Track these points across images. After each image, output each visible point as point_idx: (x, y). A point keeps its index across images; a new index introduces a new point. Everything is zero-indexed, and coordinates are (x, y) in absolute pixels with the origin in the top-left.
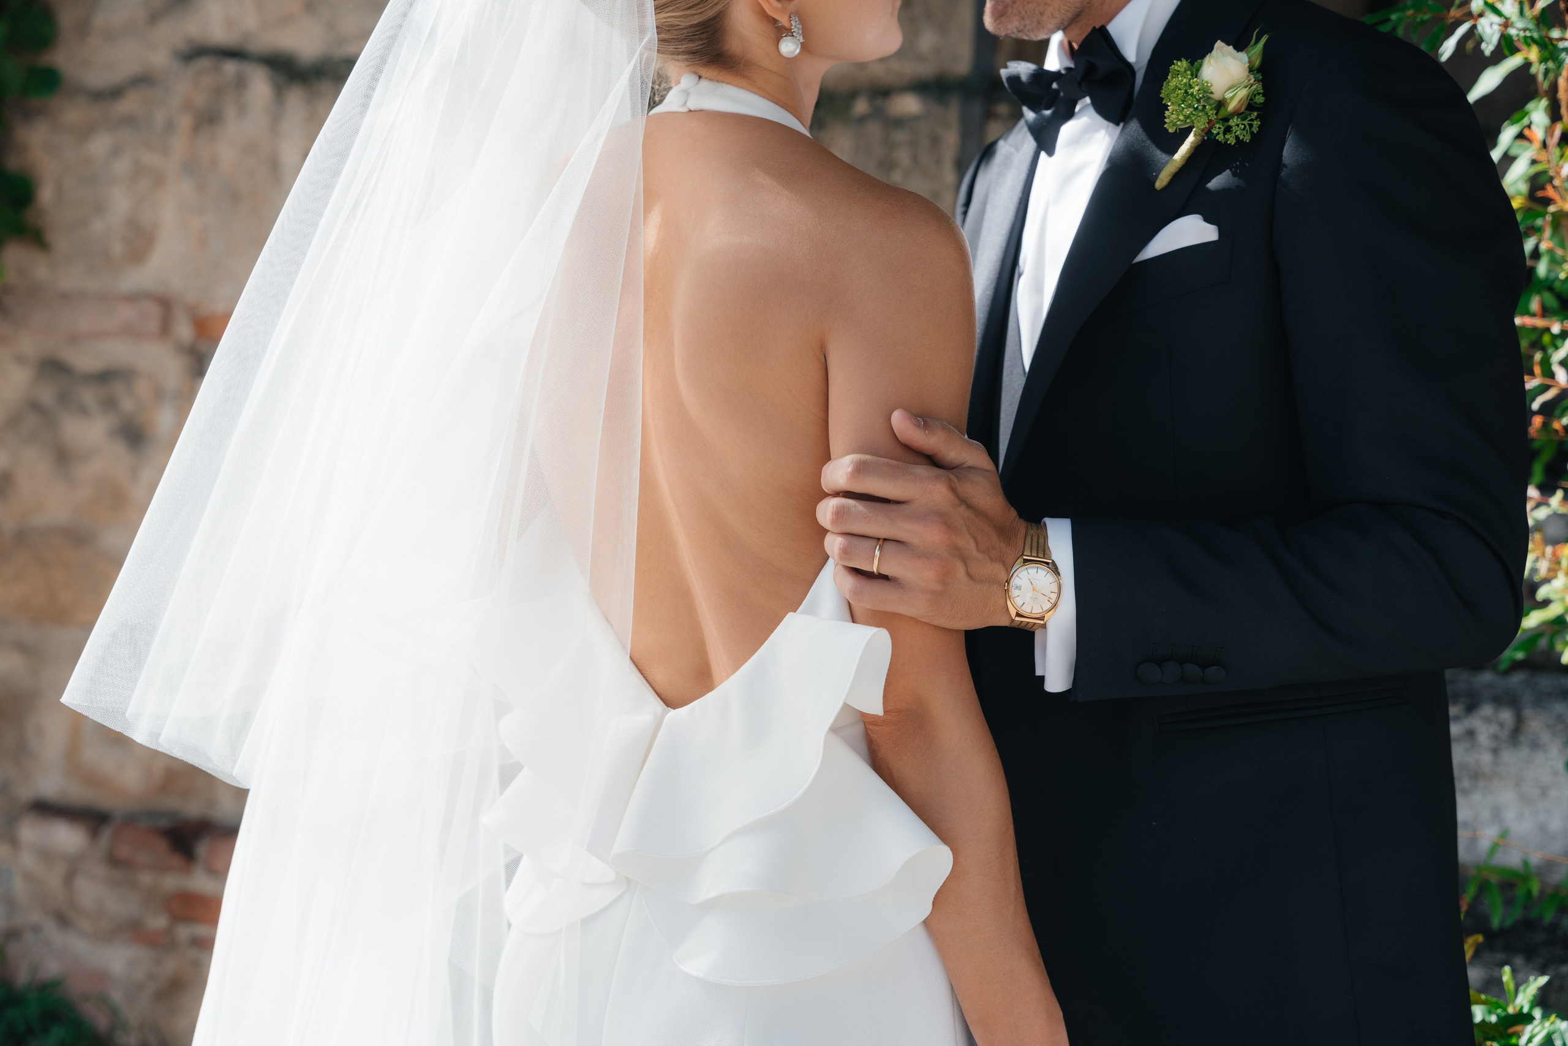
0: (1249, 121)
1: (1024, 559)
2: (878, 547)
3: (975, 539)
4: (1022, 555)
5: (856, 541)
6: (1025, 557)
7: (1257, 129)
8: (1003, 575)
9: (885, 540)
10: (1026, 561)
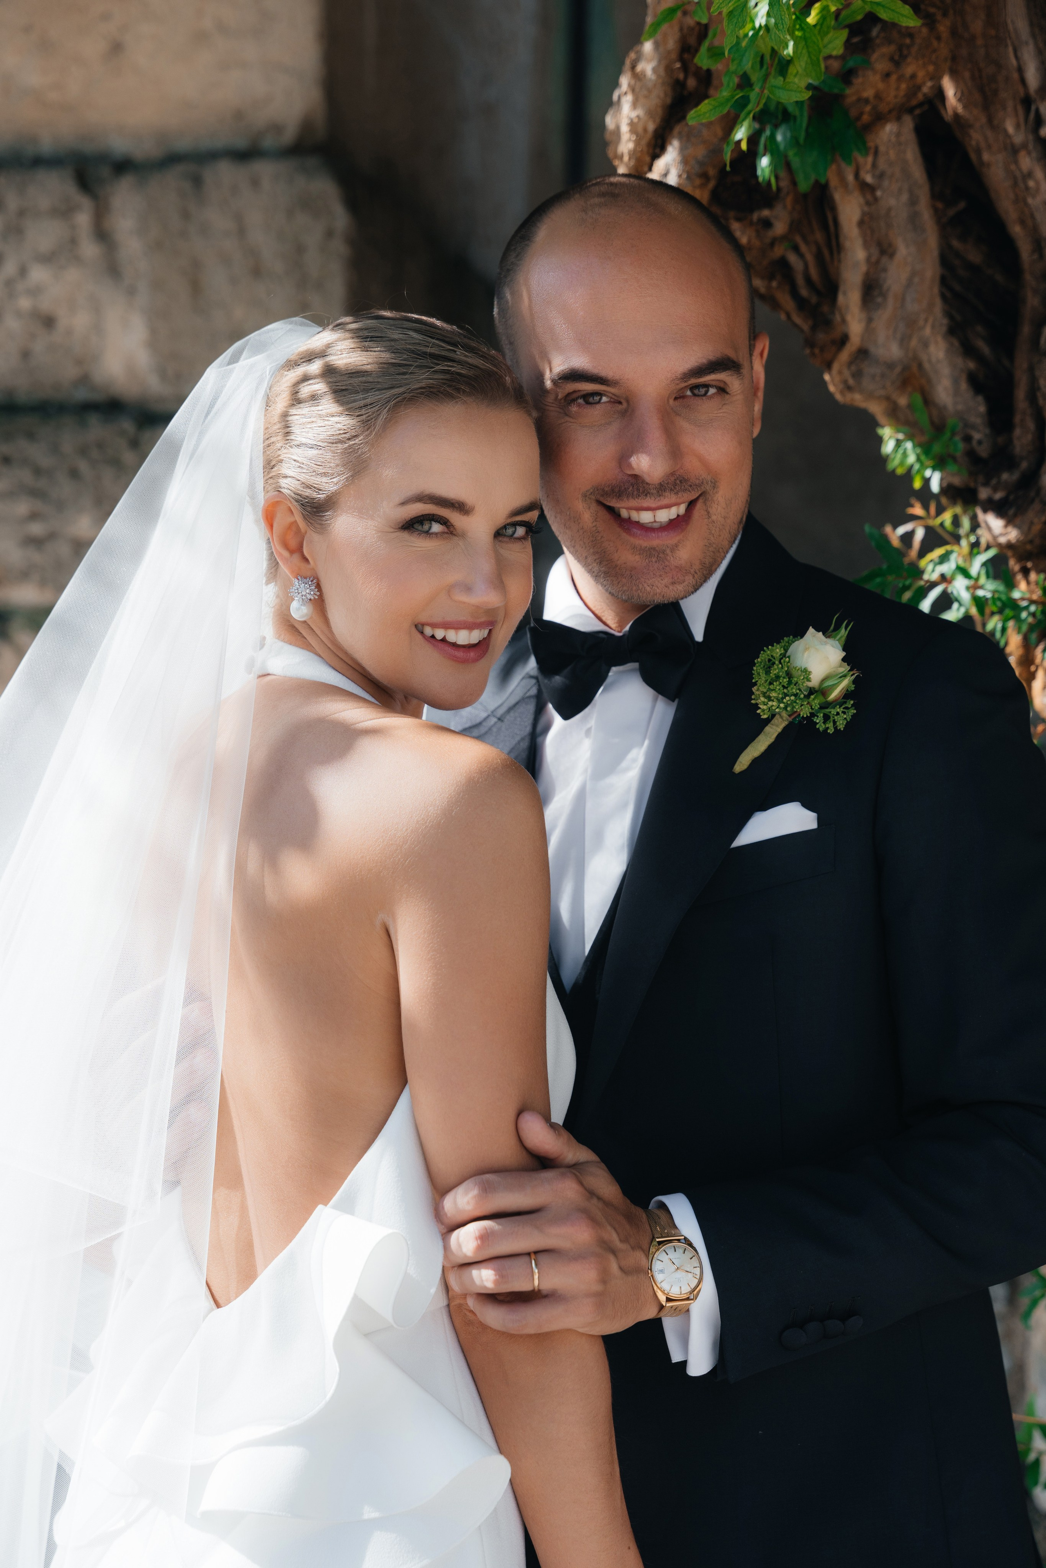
0: (843, 708)
1: (658, 1242)
2: (533, 1262)
3: (615, 1229)
4: (653, 1238)
5: (507, 1263)
6: (657, 1240)
7: (851, 717)
8: (644, 1262)
9: (536, 1253)
10: (660, 1243)
